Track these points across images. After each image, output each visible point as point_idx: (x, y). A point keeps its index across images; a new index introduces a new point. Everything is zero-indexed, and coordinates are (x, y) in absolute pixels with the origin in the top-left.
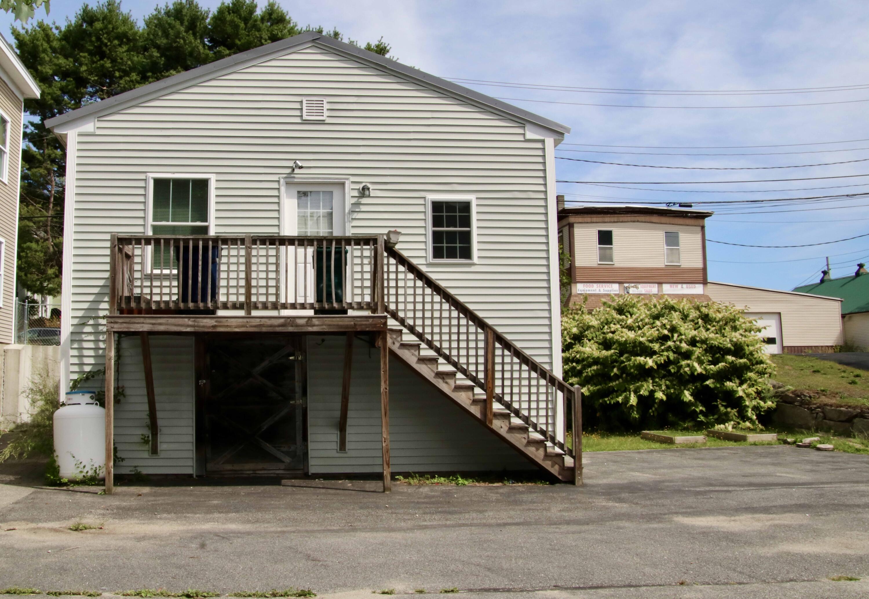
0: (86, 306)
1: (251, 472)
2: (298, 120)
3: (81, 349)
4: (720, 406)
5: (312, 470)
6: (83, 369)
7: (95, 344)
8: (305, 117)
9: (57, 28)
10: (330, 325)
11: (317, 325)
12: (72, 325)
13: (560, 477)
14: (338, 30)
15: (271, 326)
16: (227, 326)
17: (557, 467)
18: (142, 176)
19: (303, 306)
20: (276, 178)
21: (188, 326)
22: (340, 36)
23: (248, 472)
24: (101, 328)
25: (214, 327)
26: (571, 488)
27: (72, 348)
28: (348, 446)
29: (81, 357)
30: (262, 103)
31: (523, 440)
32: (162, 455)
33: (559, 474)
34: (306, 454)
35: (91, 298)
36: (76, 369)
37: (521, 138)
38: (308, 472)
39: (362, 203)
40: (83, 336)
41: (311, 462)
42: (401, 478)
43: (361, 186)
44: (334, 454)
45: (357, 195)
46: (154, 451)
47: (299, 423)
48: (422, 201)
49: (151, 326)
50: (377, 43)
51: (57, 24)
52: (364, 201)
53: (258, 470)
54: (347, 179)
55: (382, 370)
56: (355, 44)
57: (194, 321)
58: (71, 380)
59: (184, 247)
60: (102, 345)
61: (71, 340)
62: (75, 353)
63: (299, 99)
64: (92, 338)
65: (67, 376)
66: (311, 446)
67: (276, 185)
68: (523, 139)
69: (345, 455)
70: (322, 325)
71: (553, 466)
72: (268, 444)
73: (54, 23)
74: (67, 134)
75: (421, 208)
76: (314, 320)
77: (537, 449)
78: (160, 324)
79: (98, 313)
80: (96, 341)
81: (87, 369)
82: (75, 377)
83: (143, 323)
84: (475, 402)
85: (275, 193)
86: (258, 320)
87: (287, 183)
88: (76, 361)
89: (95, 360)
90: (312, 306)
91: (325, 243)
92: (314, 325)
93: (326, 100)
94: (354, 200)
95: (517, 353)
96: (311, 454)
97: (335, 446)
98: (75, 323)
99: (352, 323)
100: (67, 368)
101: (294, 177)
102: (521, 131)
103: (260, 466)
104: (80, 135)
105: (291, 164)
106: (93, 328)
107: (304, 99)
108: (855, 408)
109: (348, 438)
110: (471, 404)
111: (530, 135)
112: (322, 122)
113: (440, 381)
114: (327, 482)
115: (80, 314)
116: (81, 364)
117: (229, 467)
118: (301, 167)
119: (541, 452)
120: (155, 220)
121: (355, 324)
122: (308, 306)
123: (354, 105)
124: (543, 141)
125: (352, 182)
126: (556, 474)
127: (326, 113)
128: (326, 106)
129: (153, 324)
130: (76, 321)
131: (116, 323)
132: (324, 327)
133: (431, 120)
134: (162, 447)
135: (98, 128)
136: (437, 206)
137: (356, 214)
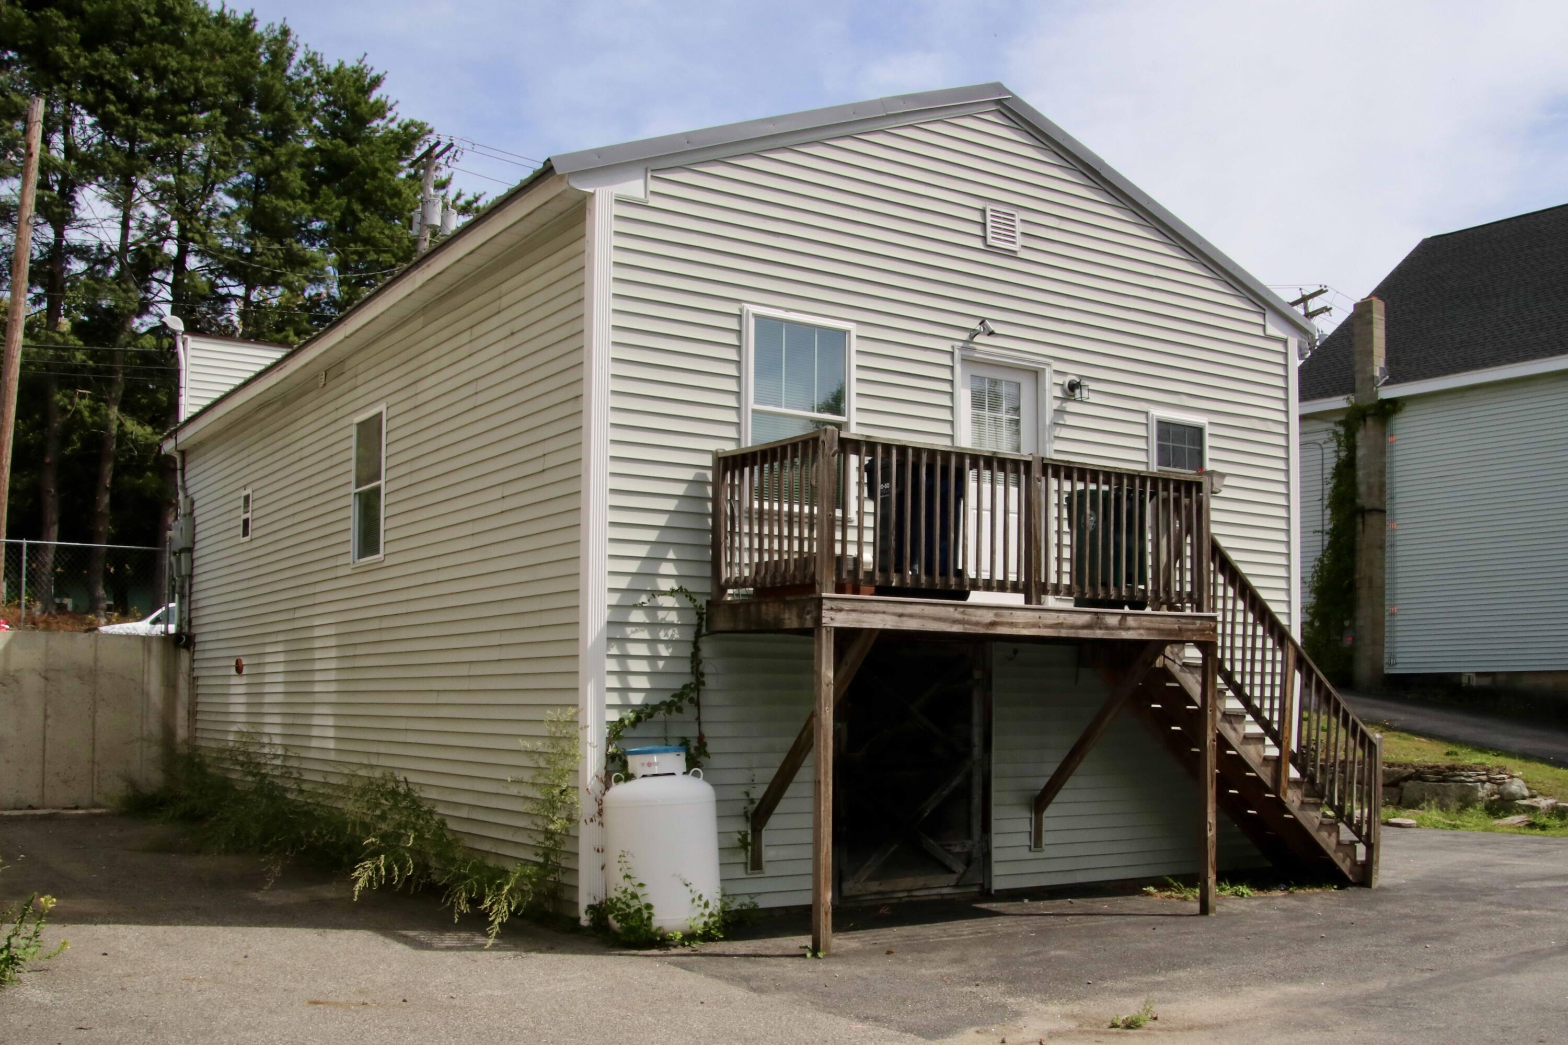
0: (633, 567)
1: (906, 894)
2: (979, 244)
3: (624, 657)
5: (998, 884)
6: (628, 698)
7: (650, 649)
8: (990, 241)
10: (1149, 629)
11: (1134, 629)
12: (610, 606)
13: (1351, 877)
15: (1073, 627)
16: (1012, 624)
17: (1348, 861)
18: (733, 309)
20: (946, 346)
21: (955, 621)
23: (901, 895)
24: (661, 614)
25: (993, 624)
26: (1363, 892)
27: (610, 656)
28: (1047, 838)
29: (624, 673)
30: (924, 200)
31: (1316, 820)
32: (768, 870)
33: (1350, 872)
34: (987, 855)
35: (643, 551)
36: (614, 699)
37: (1261, 332)
38: (990, 889)
39: (1068, 410)
40: (629, 630)
41: (997, 869)
42: (1151, 889)
43: (1067, 380)
44: (1025, 853)
45: (1060, 395)
46: (756, 864)
47: (977, 800)
48: (1141, 419)
49: (896, 618)
52: (1071, 407)
53: (916, 890)
54: (1049, 365)
55: (1209, 709)
57: (963, 613)
58: (608, 722)
60: (664, 651)
61: (608, 639)
62: (612, 665)
63: (979, 204)
64: (645, 635)
65: (600, 715)
66: (996, 841)
67: (946, 360)
68: (1262, 334)
69: (1040, 855)
70: (1139, 628)
71: (1344, 861)
72: (932, 841)
74: (593, 195)
75: (1141, 431)
76: (1129, 619)
77: (1330, 835)
78: (911, 616)
79: (655, 584)
80: (653, 642)
81: (637, 699)
82: (614, 716)
83: (884, 613)
84: (1266, 760)
85: (946, 374)
87: (964, 360)
88: (613, 682)
89: (650, 682)
91: (1137, 482)
92: (1129, 629)
93: (1020, 215)
94: (1056, 404)
95: (1318, 683)
96: (996, 855)
97: (1025, 840)
98: (614, 603)
99: (1176, 626)
100: (600, 698)
101: (974, 350)
102: (1258, 319)
103: (921, 881)
104: (620, 201)
105: (974, 325)
106: (648, 616)
107: (989, 207)
109: (1047, 824)
110: (1262, 765)
111: (1272, 330)
112: (1011, 255)
113: (1227, 726)
115: (623, 583)
116: (625, 690)
117: (874, 887)
118: (991, 333)
119: (1333, 840)
120: (757, 401)
123: (1056, 232)
124: (1285, 342)
125: (1055, 371)
126: (1347, 873)
127: (1020, 240)
128: (1020, 228)
130: (614, 599)
131: (841, 610)
132: (1142, 632)
133: (1155, 280)
134: (768, 854)
135: (653, 193)
136: (1165, 428)
137: (1058, 429)
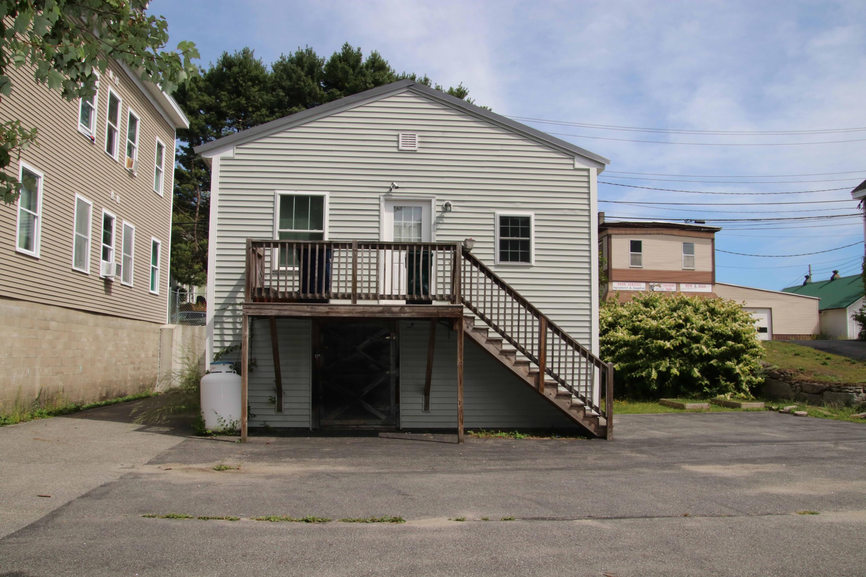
0: (226, 295)
1: (355, 427)
2: (395, 150)
3: (222, 329)
4: (721, 380)
5: (403, 426)
6: (224, 344)
7: (233, 325)
8: (401, 148)
9: (202, 71)
10: (418, 312)
11: (409, 313)
12: (215, 310)
13: (595, 434)
14: (427, 77)
15: (372, 313)
16: (338, 312)
17: (593, 426)
18: (271, 193)
19: (397, 297)
20: (377, 195)
21: (307, 312)
22: (430, 81)
23: (353, 427)
24: (238, 312)
25: (327, 312)
26: (603, 442)
27: (215, 328)
28: (431, 407)
29: (222, 335)
30: (367, 136)
31: (567, 404)
32: (286, 412)
33: (595, 431)
34: (398, 413)
35: (230, 289)
36: (218, 344)
37: (571, 167)
38: (399, 427)
39: (445, 216)
40: (224, 318)
41: (402, 419)
42: (472, 432)
43: (444, 203)
44: (420, 413)
45: (441, 210)
46: (279, 409)
47: (393, 388)
48: (492, 216)
49: (277, 311)
50: (458, 87)
51: (202, 68)
52: (447, 215)
53: (361, 425)
54: (434, 197)
55: (458, 348)
56: (440, 88)
57: (312, 308)
58: (214, 353)
59: (304, 249)
60: (239, 326)
61: (215, 322)
62: (218, 332)
63: (396, 133)
64: (231, 320)
65: (211, 350)
66: (402, 407)
67: (377, 202)
68: (572, 168)
69: (429, 414)
71: (590, 425)
72: (368, 405)
73: (200, 67)
74: (211, 159)
75: (492, 222)
76: (406, 308)
77: (578, 412)
78: (285, 310)
79: (235, 301)
80: (234, 323)
81: (227, 344)
82: (218, 351)
83: (271, 309)
84: (531, 374)
85: (377, 208)
86: (362, 308)
87: (386, 200)
88: (218, 338)
89: (233, 338)
90: (404, 297)
91: (415, 248)
92: (406, 313)
93: (417, 134)
94: (438, 214)
95: (564, 337)
96: (402, 413)
97: (421, 407)
98: (218, 308)
99: (436, 311)
100: (211, 344)
101: (391, 196)
102: (571, 162)
103: (362, 422)
104: (222, 159)
105: (389, 185)
106: (232, 313)
107: (400, 134)
108: (825, 383)
109: (431, 400)
110: (527, 376)
111: (578, 165)
112: (414, 152)
113: (504, 357)
114: (414, 435)
115: (222, 301)
116: (222, 341)
117: (338, 422)
118: (397, 188)
119: (581, 414)
120: (281, 227)
121: (438, 312)
122: (401, 297)
123: (440, 138)
124: (588, 170)
125: (437, 200)
126: (592, 431)
127: (418, 145)
128: (418, 139)
129: (280, 310)
130: (218, 307)
131: (250, 308)
132: (414, 314)
133: (500, 151)
134: (285, 406)
135: (236, 154)
136: (504, 220)
137: (440, 225)
